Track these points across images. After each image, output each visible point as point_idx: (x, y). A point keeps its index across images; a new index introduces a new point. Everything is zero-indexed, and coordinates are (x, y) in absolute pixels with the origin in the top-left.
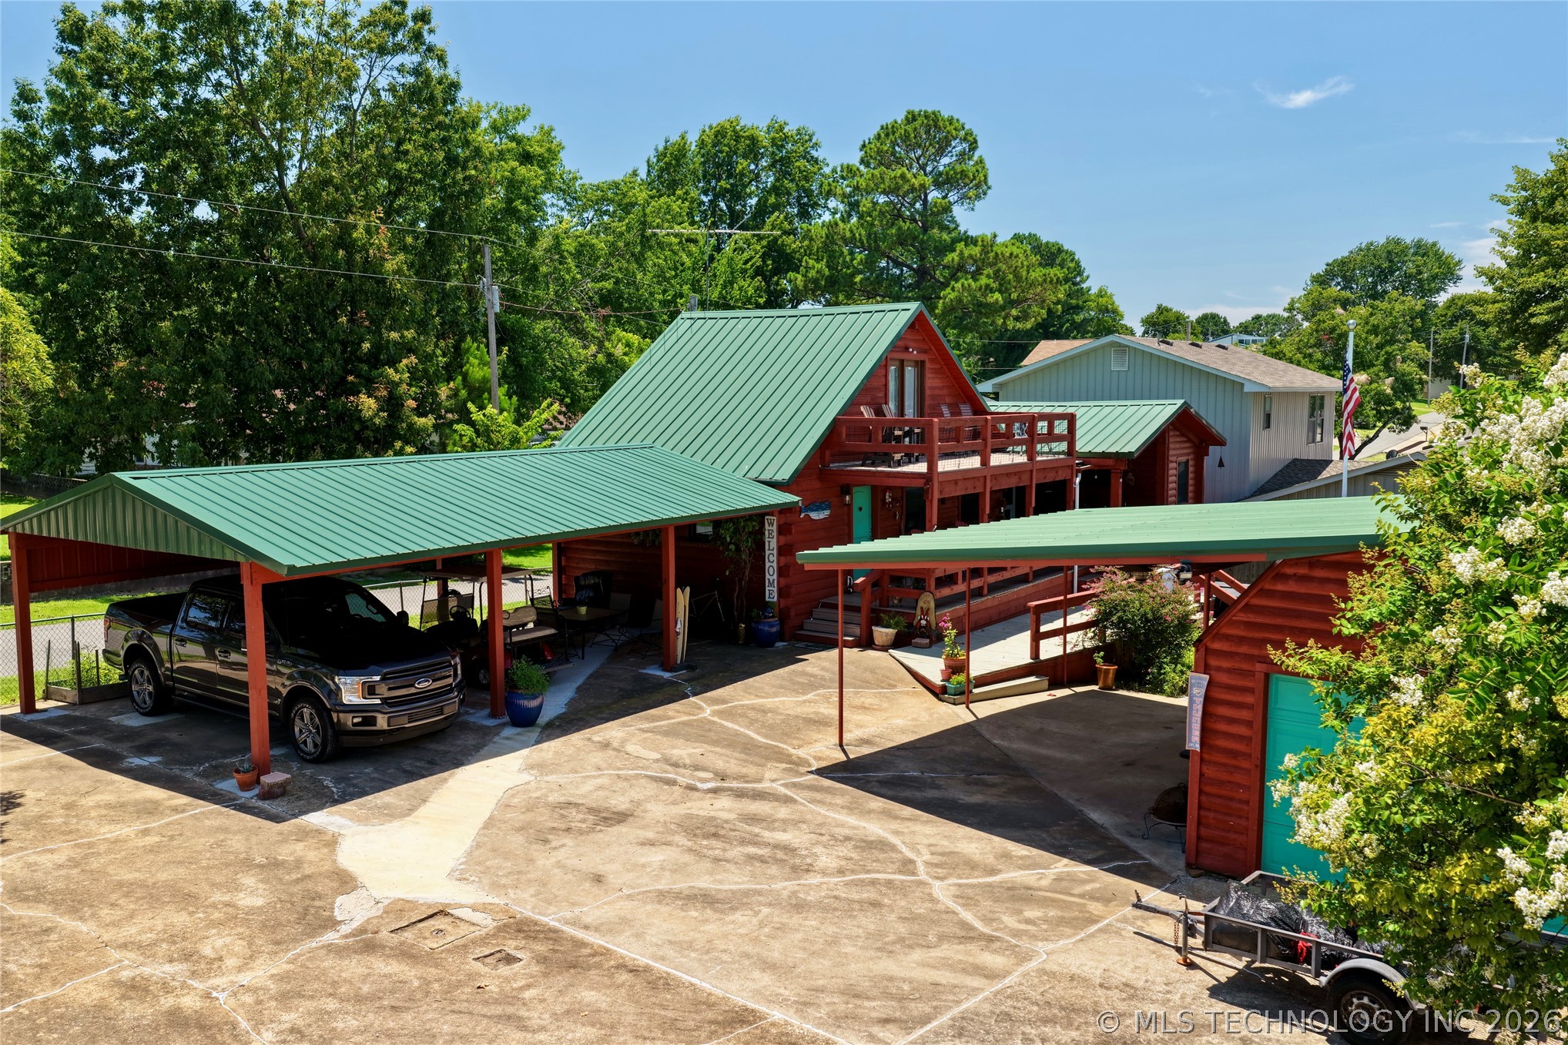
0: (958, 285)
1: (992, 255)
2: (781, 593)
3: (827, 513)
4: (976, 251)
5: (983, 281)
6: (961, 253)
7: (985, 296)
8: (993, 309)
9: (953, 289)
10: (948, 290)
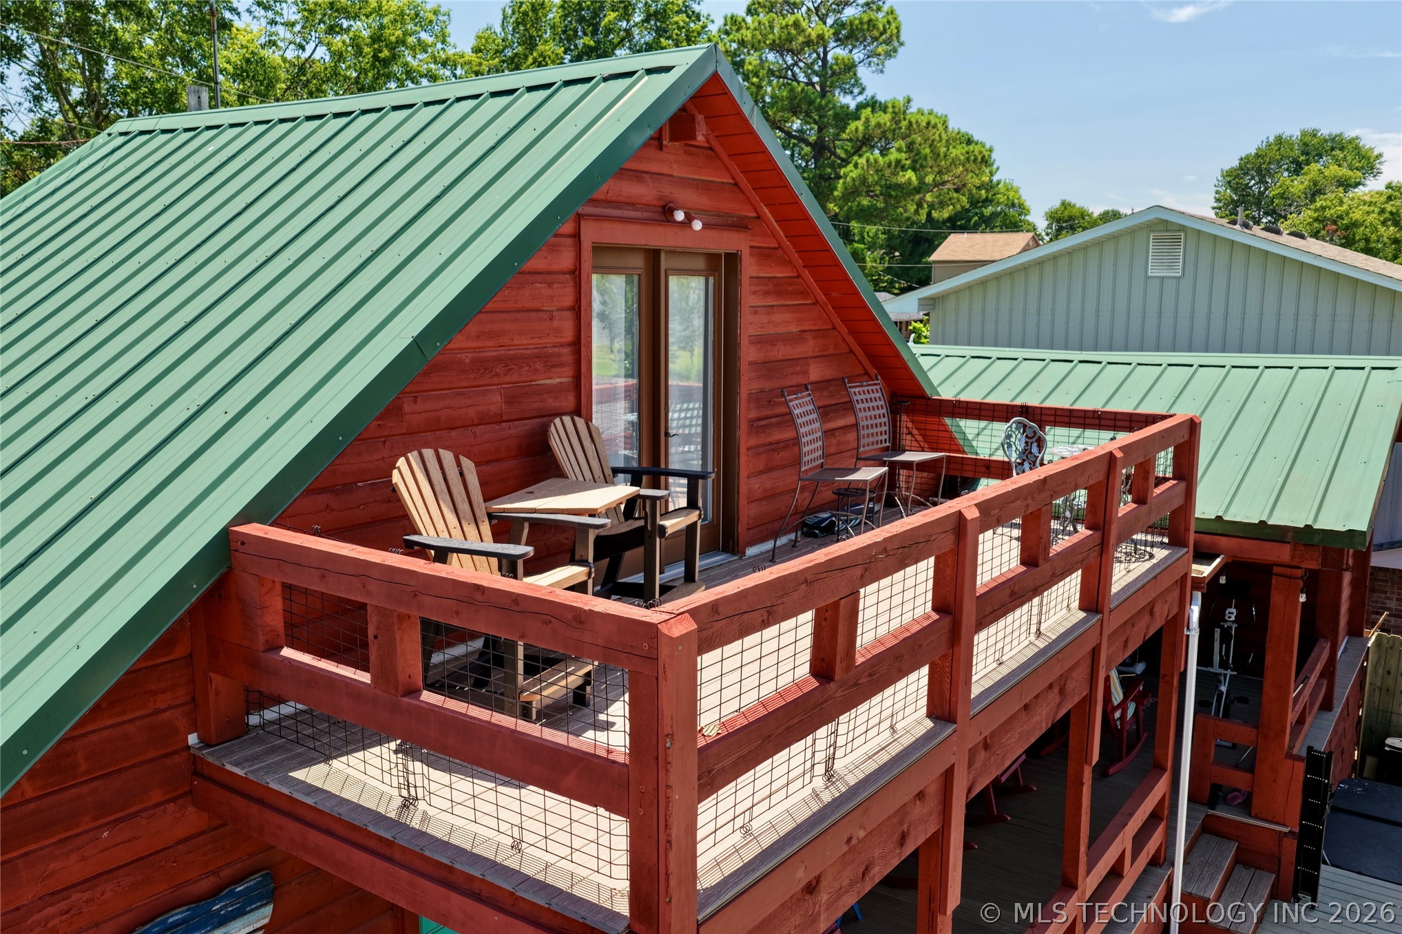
4: (885, 119)
6: (867, 120)
8: (906, 191)
9: (856, 166)
10: (850, 167)
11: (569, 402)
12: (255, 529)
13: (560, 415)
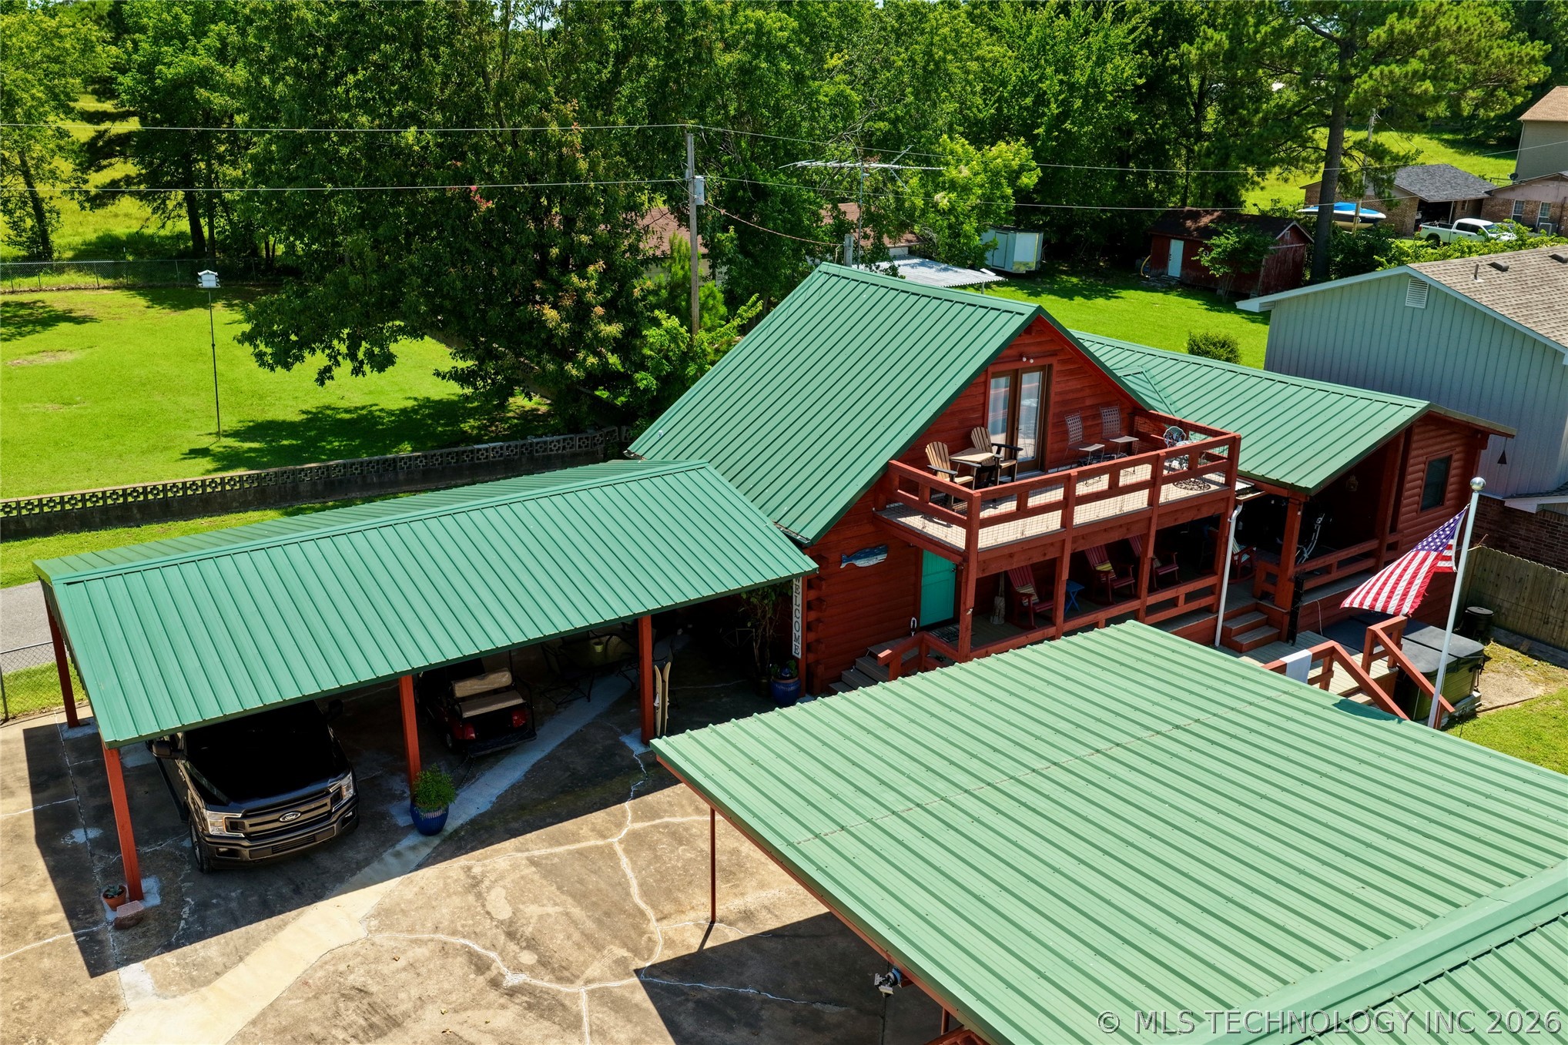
0: (1376, 72)
1: (1433, 29)
2: (808, 647)
3: (881, 558)
4: (1412, 25)
5: (1415, 64)
6: (1392, 28)
7: (1412, 82)
8: (1423, 101)
9: (1371, 76)
10: (1365, 77)
11: (981, 422)
12: (894, 462)
13: (976, 426)
